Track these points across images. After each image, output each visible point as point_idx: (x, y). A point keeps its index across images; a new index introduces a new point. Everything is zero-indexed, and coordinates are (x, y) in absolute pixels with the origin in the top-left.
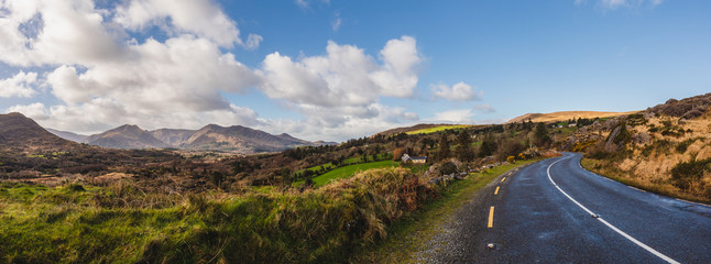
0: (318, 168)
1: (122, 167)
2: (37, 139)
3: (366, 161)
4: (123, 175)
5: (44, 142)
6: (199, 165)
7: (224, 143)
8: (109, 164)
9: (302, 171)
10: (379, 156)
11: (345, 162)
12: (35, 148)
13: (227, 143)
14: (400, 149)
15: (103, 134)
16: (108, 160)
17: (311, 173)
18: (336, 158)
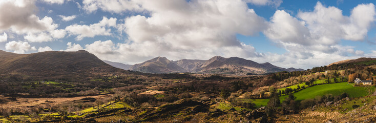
0: (295, 87)
1: (156, 86)
2: (97, 68)
3: (329, 82)
4: (158, 92)
5: (102, 70)
6: (210, 84)
7: (226, 69)
8: (147, 85)
9: (284, 89)
10: (338, 79)
11: (314, 83)
12: (96, 74)
13: (228, 69)
14: (353, 75)
15: (143, 64)
16: (147, 82)
17: (291, 90)
18: (307, 80)
